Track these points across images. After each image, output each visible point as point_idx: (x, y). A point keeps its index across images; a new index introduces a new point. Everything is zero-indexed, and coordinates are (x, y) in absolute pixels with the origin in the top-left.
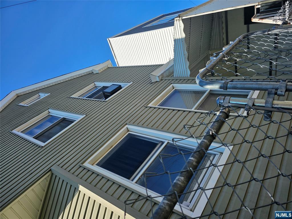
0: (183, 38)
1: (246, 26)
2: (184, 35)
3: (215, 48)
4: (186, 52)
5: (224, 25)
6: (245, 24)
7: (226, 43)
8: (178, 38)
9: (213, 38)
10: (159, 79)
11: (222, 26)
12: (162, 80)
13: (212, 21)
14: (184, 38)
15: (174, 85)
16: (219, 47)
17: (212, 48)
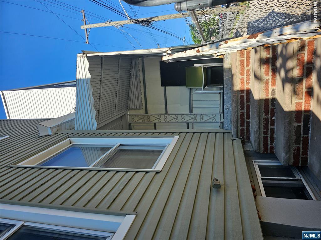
0: (87, 79)
1: (163, 87)
2: (89, 76)
3: (134, 108)
4: (92, 98)
5: (142, 84)
6: (162, 86)
7: (144, 103)
8: (82, 77)
9: (131, 97)
10: (52, 131)
11: (140, 86)
12: (57, 133)
13: (130, 79)
14: (89, 79)
15: (71, 139)
16: (137, 108)
17: (130, 108)
